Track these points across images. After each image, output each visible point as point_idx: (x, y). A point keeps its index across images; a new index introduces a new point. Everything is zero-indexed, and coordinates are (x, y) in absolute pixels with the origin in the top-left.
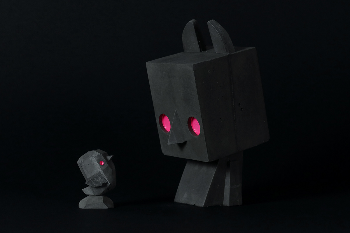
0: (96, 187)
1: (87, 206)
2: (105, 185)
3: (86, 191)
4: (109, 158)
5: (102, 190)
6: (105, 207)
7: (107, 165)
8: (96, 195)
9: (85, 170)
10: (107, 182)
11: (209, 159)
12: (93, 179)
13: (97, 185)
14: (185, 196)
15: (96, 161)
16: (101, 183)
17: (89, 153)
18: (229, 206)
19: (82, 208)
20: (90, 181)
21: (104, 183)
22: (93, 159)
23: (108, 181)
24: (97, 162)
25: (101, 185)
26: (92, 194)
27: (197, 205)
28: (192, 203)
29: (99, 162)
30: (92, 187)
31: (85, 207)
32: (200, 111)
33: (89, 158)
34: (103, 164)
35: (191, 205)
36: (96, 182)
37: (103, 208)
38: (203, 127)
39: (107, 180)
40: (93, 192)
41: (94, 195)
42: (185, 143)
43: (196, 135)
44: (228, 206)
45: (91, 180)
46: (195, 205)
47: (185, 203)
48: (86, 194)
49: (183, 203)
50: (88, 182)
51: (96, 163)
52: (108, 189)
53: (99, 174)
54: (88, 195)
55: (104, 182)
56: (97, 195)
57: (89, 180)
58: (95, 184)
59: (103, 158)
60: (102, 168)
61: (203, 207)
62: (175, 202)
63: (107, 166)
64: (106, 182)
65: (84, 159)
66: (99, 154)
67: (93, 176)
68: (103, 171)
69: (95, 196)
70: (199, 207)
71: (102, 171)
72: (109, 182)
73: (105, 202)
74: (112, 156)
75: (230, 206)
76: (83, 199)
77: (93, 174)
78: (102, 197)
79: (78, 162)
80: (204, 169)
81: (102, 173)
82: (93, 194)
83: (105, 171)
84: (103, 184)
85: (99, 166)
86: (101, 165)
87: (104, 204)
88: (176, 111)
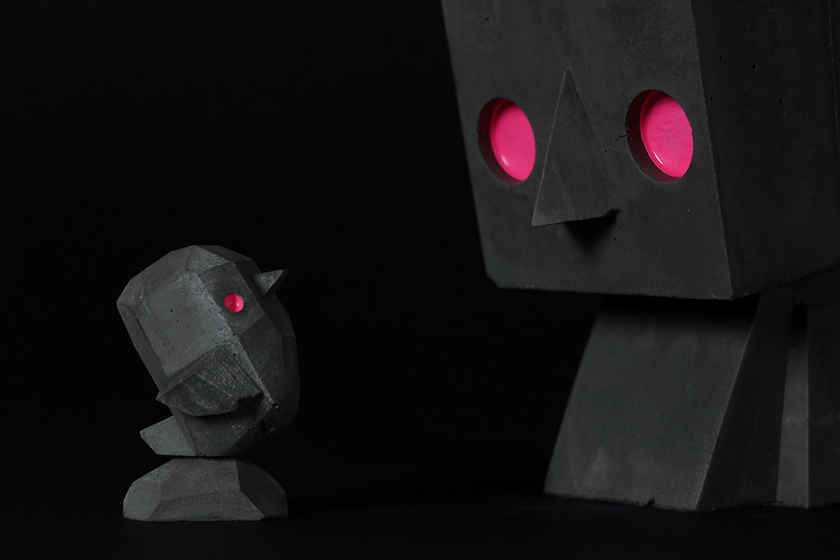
0: (209, 419)
1: (162, 506)
2: (249, 405)
3: (160, 436)
4: (268, 280)
5: (237, 431)
6: (250, 512)
7: (256, 313)
8: (205, 457)
9: (152, 337)
10: (261, 395)
11: (734, 287)
12: (192, 379)
13: (211, 408)
14: (600, 464)
15: (206, 291)
16: (232, 398)
17: (171, 258)
18: (807, 506)
19: (142, 519)
20: (178, 387)
21: (244, 399)
22: (193, 285)
23: (263, 387)
24: (211, 298)
25: (232, 406)
26: (185, 454)
27: (663, 502)
28: (639, 496)
29: (224, 297)
30: (187, 417)
31: (157, 510)
32: (697, 58)
33: (174, 281)
34: (240, 305)
35: (633, 507)
36: (208, 392)
37: (241, 518)
38: (707, 131)
39: (258, 381)
40: (194, 440)
41: (197, 457)
42: (610, 218)
43: (667, 178)
44: (801, 509)
45: (186, 381)
46: (651, 502)
47: (604, 496)
48: (159, 452)
49: (590, 495)
50: (169, 395)
51: (205, 300)
52: (263, 426)
53: (223, 355)
54: (167, 459)
55: (244, 394)
56: (209, 458)
57: (172, 384)
58: (202, 403)
59: (239, 279)
60: (238, 324)
61: (693, 513)
62: (551, 497)
63: (256, 318)
64: (257, 392)
65: (149, 287)
66: (220, 261)
67: (192, 364)
68: (242, 340)
69: (202, 460)
70: (673, 514)
71: (236, 340)
72: (267, 395)
73: (247, 488)
74: (280, 272)
75: (812, 509)
76: (147, 478)
77: (191, 357)
78: (232, 465)
79: (120, 300)
80: (687, 342)
81: (237, 349)
82: (193, 454)
83: (250, 339)
84: (242, 402)
85: (222, 318)
86: (229, 311)
87: (244, 499)
88: (569, 71)
